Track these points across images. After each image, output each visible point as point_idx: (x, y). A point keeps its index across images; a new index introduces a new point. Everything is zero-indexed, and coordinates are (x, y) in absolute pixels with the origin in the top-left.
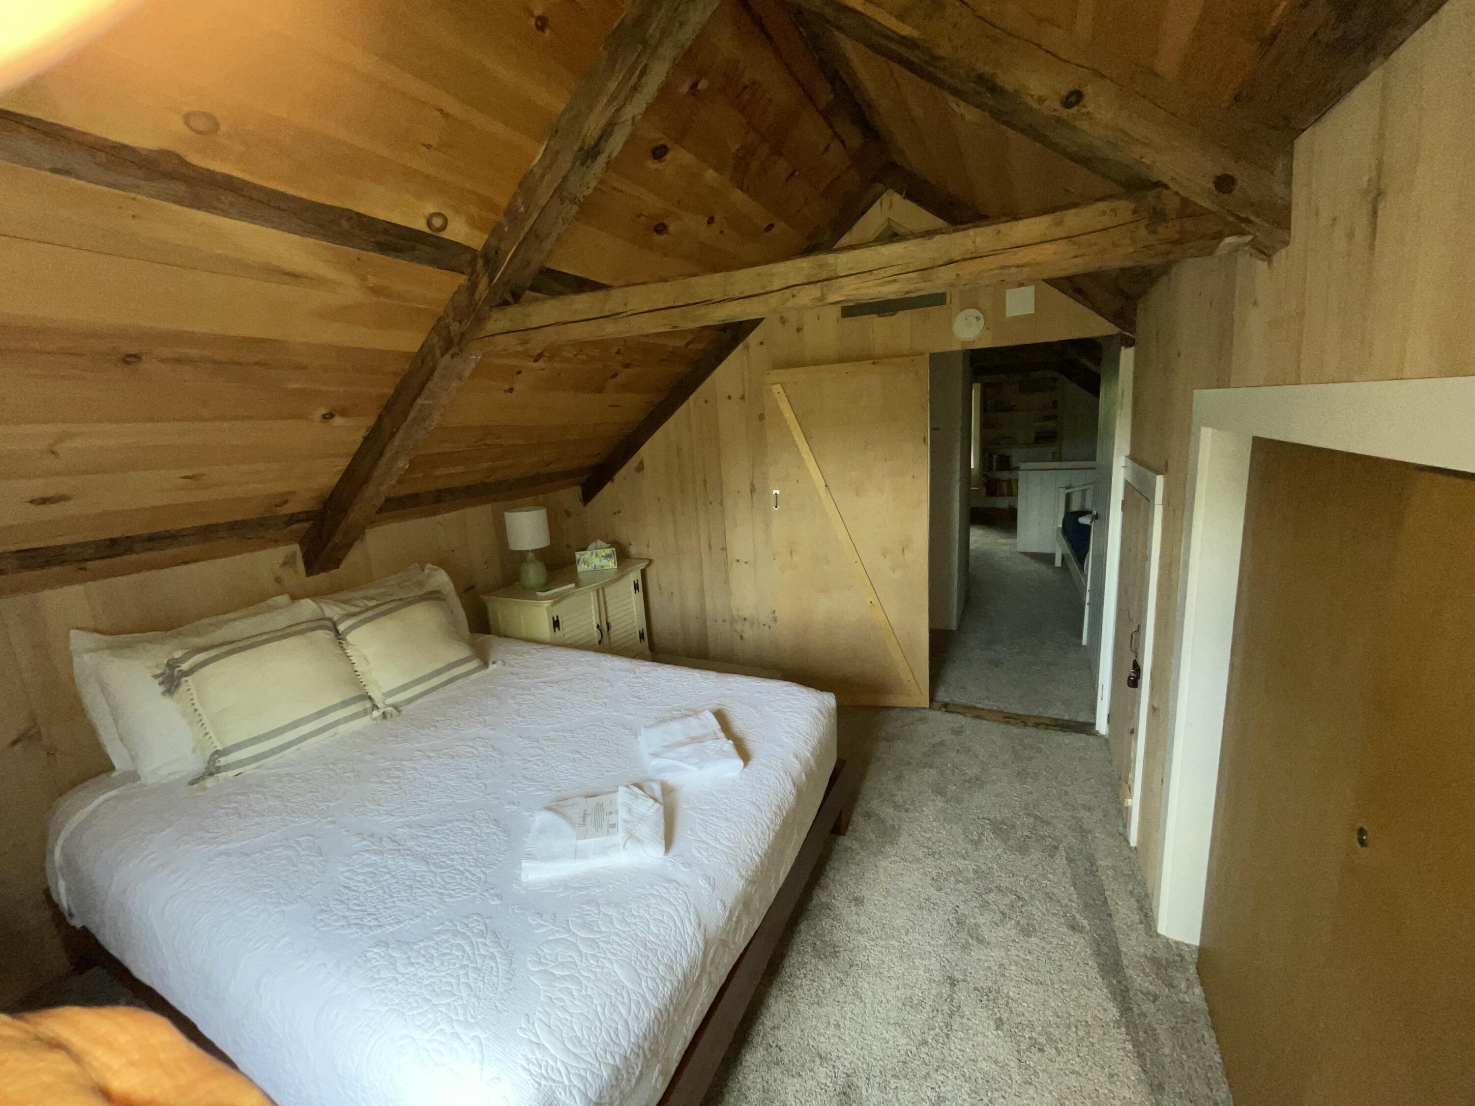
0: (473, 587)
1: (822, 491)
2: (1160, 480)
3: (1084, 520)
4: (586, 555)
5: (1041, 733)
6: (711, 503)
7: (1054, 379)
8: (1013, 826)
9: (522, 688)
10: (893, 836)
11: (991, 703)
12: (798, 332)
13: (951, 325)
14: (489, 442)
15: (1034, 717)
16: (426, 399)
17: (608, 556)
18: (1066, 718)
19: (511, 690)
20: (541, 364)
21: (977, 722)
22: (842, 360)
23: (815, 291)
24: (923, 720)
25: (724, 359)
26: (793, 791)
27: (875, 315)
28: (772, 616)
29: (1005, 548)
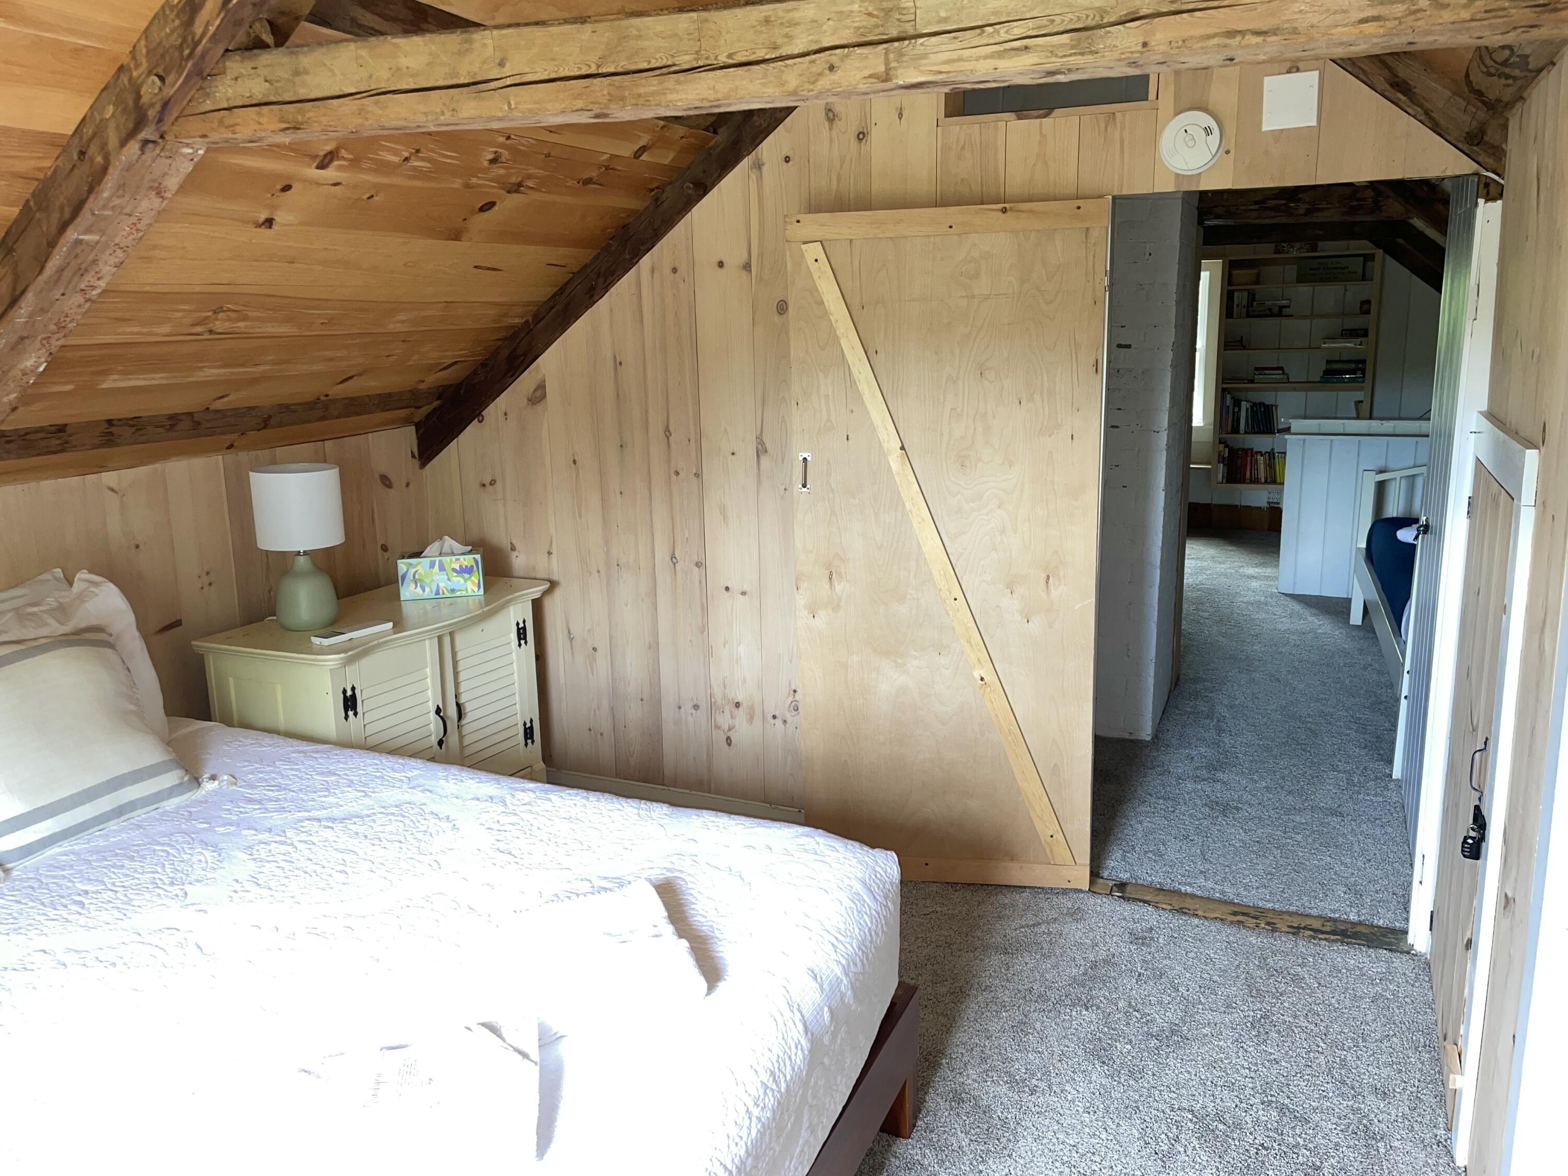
0: (178, 623)
1: (895, 461)
2: (1532, 457)
3: (1405, 535)
4: (420, 566)
5: (1303, 946)
6: (677, 473)
7: (1367, 258)
8: (1238, 1126)
9: (270, 830)
10: (1004, 1140)
11: (1210, 884)
12: (860, 140)
13: (1154, 141)
14: (219, 326)
15: (1290, 914)
16: (88, 231)
17: (465, 571)
18: (1353, 917)
19: (245, 832)
20: (330, 173)
21: (1179, 921)
22: (942, 201)
23: (874, 59)
24: (1076, 914)
25: (713, 185)
26: (803, 1042)
27: (1012, 116)
28: (791, 699)
29: (1254, 584)
